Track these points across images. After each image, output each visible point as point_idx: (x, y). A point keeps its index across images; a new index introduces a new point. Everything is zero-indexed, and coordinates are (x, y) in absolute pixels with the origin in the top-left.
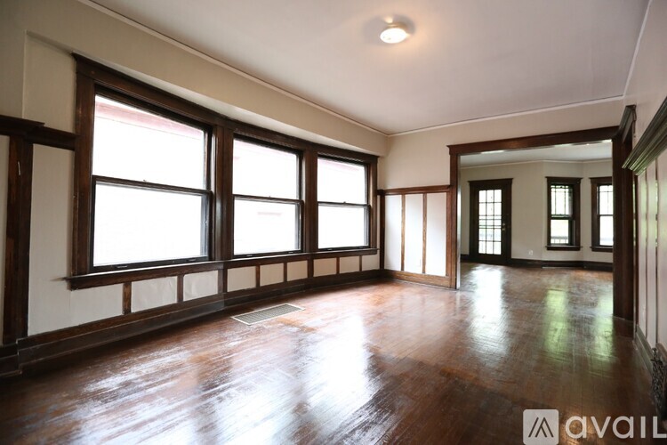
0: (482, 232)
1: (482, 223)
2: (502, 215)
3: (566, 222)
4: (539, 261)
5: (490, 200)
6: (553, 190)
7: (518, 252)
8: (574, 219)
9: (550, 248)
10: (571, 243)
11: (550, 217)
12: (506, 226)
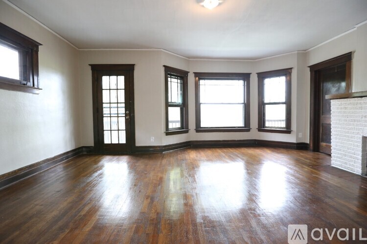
0: (106, 120)
1: (106, 111)
2: (125, 103)
3: (178, 109)
4: (159, 147)
5: (113, 86)
6: (169, 79)
7: (142, 140)
8: (184, 107)
9: (169, 133)
10: (182, 127)
11: (168, 105)
12: (130, 114)
